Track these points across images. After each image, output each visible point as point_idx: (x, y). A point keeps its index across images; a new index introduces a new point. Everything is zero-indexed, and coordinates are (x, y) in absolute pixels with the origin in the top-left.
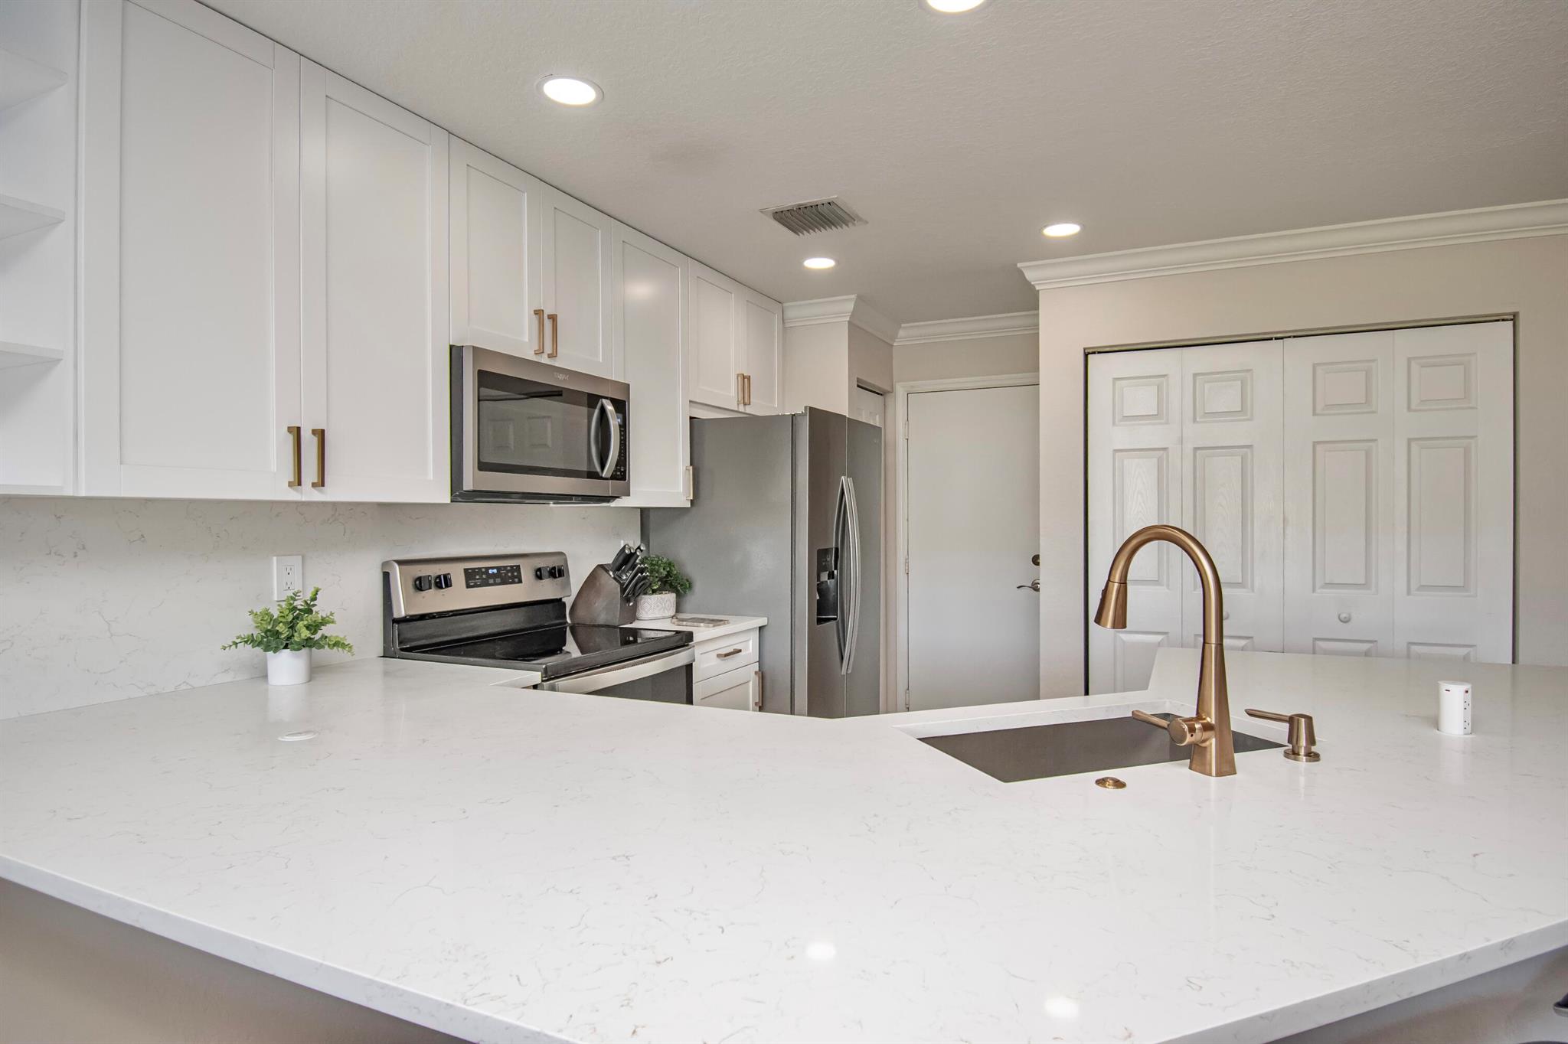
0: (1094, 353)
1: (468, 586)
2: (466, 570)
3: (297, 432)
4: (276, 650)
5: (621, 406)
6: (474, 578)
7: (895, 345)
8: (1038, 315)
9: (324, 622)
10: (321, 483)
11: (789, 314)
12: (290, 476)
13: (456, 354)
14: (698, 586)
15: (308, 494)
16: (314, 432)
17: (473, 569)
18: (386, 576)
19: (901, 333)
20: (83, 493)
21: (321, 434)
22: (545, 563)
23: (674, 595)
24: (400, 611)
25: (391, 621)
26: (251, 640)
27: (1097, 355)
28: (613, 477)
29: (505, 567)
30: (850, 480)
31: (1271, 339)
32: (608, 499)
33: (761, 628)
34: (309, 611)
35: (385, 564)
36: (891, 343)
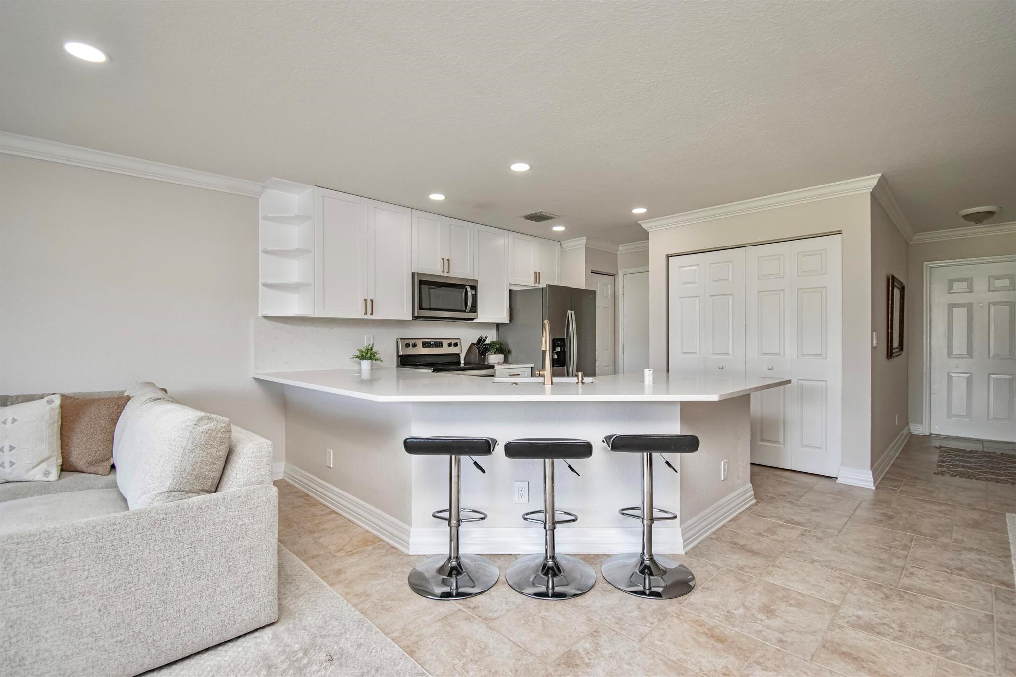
0: (671, 256)
1: (423, 347)
2: (423, 342)
3: (365, 300)
4: (363, 359)
5: (474, 288)
6: (425, 345)
7: (618, 253)
8: (649, 242)
9: (375, 353)
10: (372, 314)
11: (564, 245)
12: (364, 312)
13: (413, 274)
14: (514, 353)
15: (368, 317)
16: (371, 300)
17: (425, 342)
18: (397, 342)
19: (620, 248)
20: (316, 316)
21: (372, 300)
22: (453, 342)
23: (503, 355)
24: (401, 353)
25: (399, 356)
26: (357, 357)
27: (673, 257)
28: (471, 312)
29: (437, 342)
30: (573, 313)
31: (741, 247)
32: (473, 319)
33: (532, 367)
34: (371, 350)
35: (397, 339)
36: (616, 253)
